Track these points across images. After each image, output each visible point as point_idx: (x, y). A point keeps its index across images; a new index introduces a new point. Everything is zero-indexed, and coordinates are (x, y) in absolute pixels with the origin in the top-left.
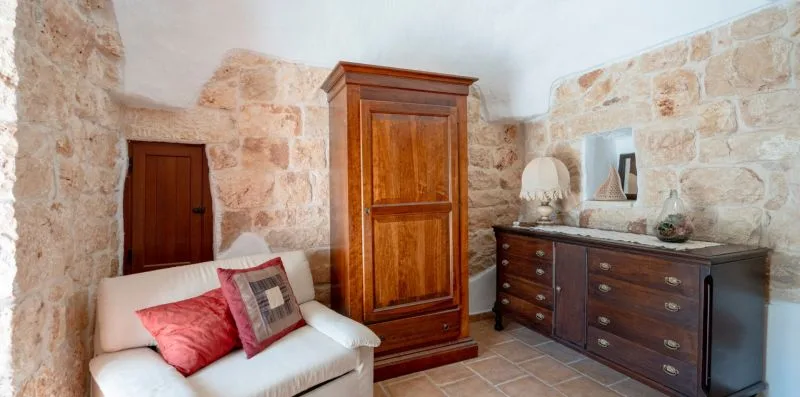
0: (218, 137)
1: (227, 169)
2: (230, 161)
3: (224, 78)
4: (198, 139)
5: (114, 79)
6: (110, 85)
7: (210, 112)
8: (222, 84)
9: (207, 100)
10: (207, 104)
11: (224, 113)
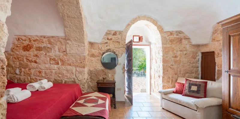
0: (216, 49)
1: (219, 58)
2: (220, 55)
3: (216, 33)
4: (212, 50)
5: (191, 42)
6: (190, 44)
7: (215, 42)
8: (216, 34)
9: (214, 40)
10: (214, 41)
11: (218, 42)
